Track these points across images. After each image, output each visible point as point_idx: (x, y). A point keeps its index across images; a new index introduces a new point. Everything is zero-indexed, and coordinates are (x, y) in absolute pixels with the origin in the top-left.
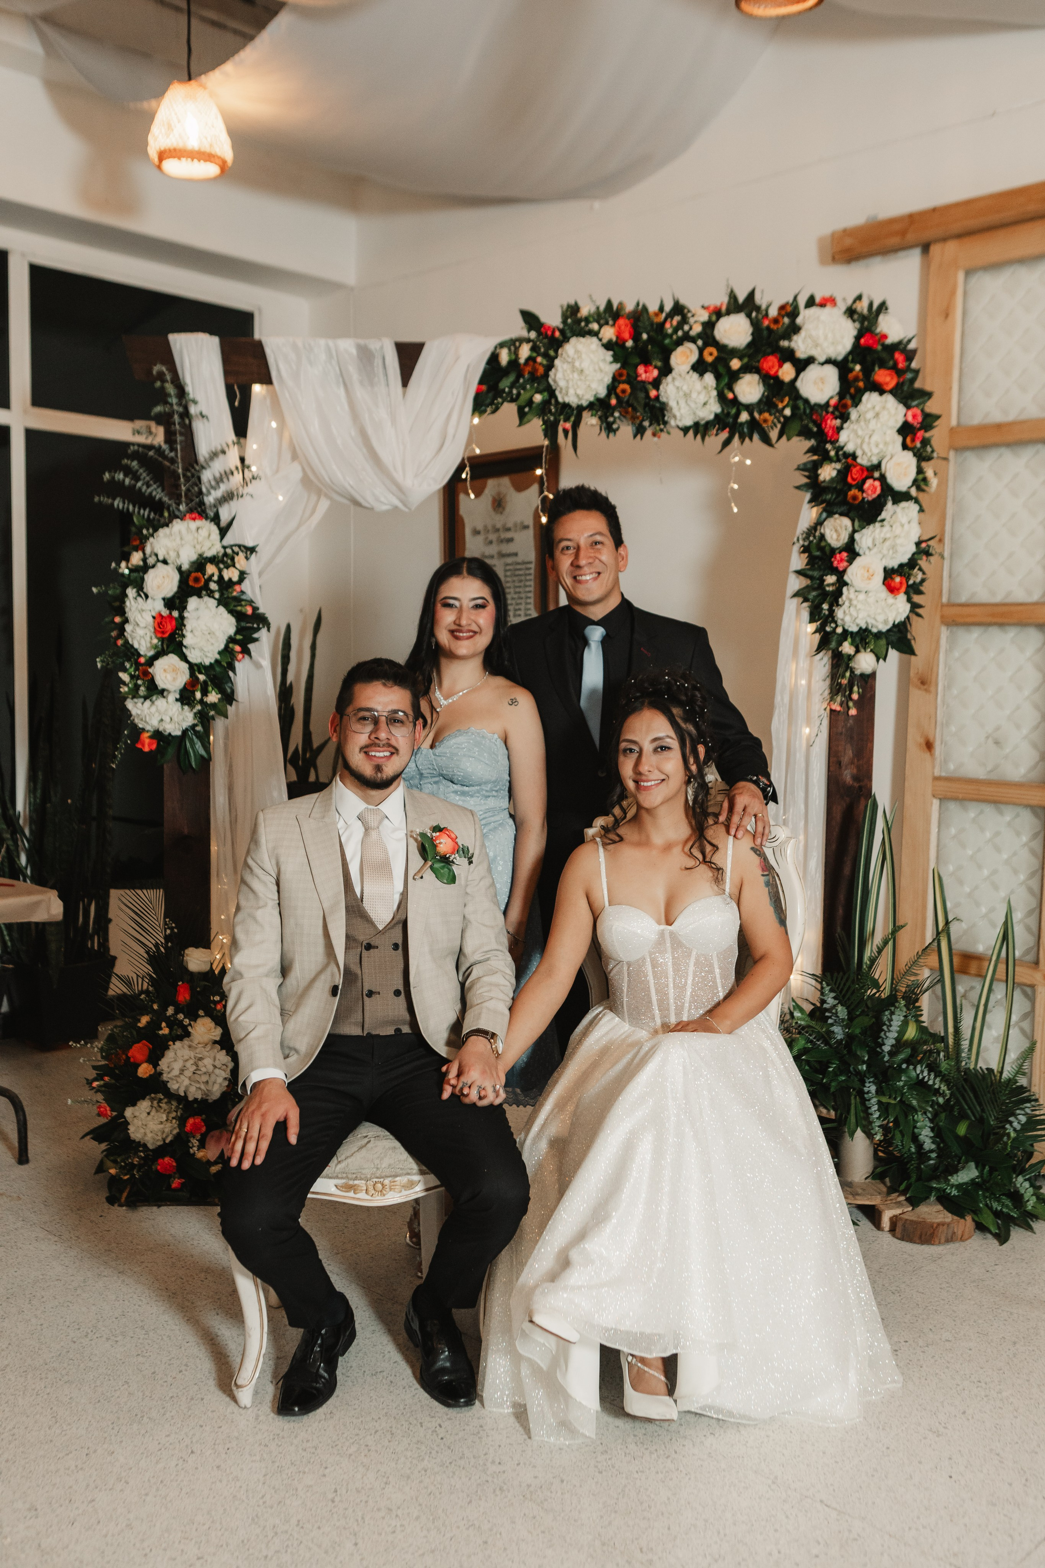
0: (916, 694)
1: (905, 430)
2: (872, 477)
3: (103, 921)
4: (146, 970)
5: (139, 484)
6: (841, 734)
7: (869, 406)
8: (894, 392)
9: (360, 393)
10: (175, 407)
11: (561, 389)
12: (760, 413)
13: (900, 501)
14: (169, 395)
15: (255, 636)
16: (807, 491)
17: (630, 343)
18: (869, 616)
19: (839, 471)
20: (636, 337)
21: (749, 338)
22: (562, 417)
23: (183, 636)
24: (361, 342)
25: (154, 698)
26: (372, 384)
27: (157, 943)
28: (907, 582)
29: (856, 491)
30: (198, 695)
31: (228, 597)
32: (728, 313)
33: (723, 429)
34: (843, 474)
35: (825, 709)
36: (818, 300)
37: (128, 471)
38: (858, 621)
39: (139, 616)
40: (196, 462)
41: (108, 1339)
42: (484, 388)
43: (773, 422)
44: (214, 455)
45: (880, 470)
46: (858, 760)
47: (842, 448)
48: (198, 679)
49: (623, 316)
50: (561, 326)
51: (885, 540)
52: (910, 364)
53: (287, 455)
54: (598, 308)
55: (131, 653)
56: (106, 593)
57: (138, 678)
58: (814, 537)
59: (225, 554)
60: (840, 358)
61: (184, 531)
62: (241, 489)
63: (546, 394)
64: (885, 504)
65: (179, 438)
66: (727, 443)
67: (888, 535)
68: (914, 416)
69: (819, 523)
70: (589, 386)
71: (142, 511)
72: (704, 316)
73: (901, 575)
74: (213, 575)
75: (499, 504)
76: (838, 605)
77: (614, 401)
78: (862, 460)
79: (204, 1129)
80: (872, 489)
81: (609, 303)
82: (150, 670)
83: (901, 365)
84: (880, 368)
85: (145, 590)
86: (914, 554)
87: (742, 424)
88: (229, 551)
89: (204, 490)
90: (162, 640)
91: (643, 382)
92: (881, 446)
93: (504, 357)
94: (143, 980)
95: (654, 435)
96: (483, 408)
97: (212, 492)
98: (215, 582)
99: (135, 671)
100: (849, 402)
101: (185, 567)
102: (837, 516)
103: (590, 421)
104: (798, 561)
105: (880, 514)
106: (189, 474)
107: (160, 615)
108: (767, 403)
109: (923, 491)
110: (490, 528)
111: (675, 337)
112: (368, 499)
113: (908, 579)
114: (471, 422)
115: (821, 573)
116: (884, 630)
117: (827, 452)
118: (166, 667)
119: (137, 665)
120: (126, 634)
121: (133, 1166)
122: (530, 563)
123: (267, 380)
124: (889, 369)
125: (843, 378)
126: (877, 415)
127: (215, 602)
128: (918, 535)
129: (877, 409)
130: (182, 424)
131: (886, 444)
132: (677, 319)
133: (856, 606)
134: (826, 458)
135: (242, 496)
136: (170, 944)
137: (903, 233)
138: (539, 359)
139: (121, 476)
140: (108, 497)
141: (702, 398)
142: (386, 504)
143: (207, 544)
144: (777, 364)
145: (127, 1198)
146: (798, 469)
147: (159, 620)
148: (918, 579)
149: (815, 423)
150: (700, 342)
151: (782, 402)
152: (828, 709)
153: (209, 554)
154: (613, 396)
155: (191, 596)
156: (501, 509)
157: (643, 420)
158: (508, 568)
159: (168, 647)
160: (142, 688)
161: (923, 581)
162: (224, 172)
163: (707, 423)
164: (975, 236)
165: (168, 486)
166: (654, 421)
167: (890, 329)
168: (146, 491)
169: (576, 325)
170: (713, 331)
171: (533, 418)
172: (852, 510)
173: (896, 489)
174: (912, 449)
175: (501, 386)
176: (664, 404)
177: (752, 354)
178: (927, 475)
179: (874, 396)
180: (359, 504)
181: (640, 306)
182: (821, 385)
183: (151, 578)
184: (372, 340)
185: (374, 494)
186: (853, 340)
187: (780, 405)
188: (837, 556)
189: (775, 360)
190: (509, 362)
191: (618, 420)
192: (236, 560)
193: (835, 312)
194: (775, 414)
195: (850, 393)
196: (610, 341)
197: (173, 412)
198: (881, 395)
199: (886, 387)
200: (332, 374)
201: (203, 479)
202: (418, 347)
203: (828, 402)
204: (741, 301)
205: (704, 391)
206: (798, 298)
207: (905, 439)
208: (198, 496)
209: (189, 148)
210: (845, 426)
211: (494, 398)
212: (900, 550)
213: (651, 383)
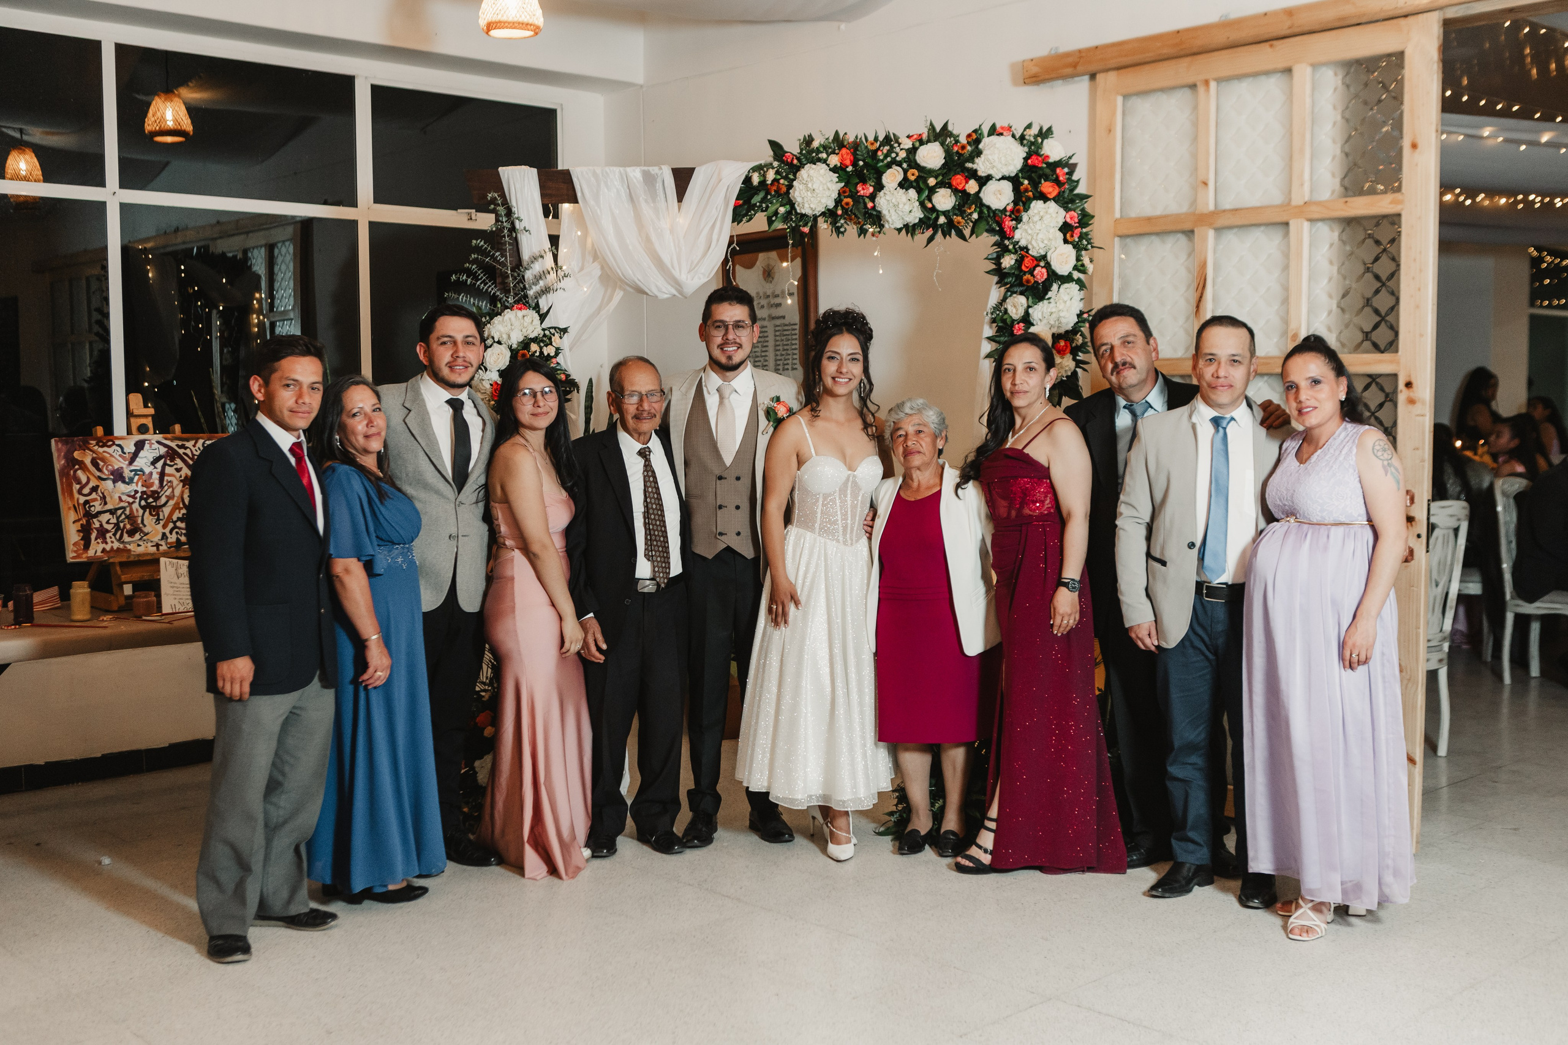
1: (1065, 228)
2: (1038, 265)
5: (478, 283)
7: (1036, 211)
8: (1056, 200)
9: (646, 210)
10: (505, 224)
11: (799, 204)
12: (955, 216)
13: (1063, 284)
14: (501, 215)
15: (569, 397)
16: (994, 275)
17: (850, 169)
19: (1016, 260)
20: (854, 164)
21: (944, 161)
22: (802, 223)
24: (646, 168)
26: (654, 201)
28: (1071, 345)
29: (1029, 276)
32: (929, 141)
33: (927, 230)
34: (1020, 262)
36: (996, 130)
37: (469, 273)
40: (520, 264)
42: (741, 202)
43: (965, 223)
44: (534, 259)
45: (1046, 259)
47: (1017, 242)
49: (845, 146)
50: (798, 155)
51: (1051, 313)
52: (1071, 176)
53: (589, 257)
54: (827, 140)
58: (1000, 311)
59: (545, 335)
60: (1013, 175)
61: (513, 319)
62: (555, 284)
63: (788, 206)
64: (1051, 286)
65: (508, 247)
66: (931, 239)
67: (1054, 310)
68: (1071, 218)
69: (1004, 299)
70: (820, 201)
71: (480, 303)
72: (907, 144)
73: (1065, 341)
74: (536, 352)
75: (768, 274)
77: (840, 212)
78: (1033, 252)
80: (1040, 274)
81: (837, 133)
83: (1061, 178)
84: (1045, 181)
86: (1077, 323)
87: (941, 225)
88: (547, 332)
89: (527, 286)
91: (863, 196)
92: (1046, 242)
93: (756, 179)
95: (873, 235)
96: (740, 217)
97: (534, 287)
100: (1022, 208)
101: (515, 346)
102: (1015, 295)
103: (823, 226)
104: (989, 331)
105: (1047, 294)
106: (516, 274)
107: (496, 383)
108: (959, 209)
109: (1083, 274)
110: (761, 294)
111: (885, 162)
112: (652, 289)
113: (1072, 342)
114: (732, 226)
117: (1007, 247)
122: (796, 324)
123: (574, 200)
124: (1052, 181)
125: (1015, 190)
126: (1041, 219)
128: (1078, 309)
129: (1041, 214)
130: (510, 236)
131: (1050, 240)
132: (887, 148)
134: (1005, 250)
135: (556, 290)
137: (1074, 64)
138: (782, 181)
139: (465, 277)
140: (454, 294)
141: (907, 208)
142: (665, 293)
143: (531, 328)
144: (964, 181)
146: (986, 258)
147: (495, 387)
148: (1080, 342)
149: (997, 223)
150: (905, 165)
151: (970, 209)
153: (532, 336)
154: (839, 208)
156: (770, 279)
157: (864, 225)
158: (777, 328)
162: (536, 34)
163: (914, 225)
164: (1127, 70)
165: (500, 283)
166: (872, 224)
167: (1053, 150)
168: (483, 288)
169: (810, 154)
170: (915, 156)
171: (779, 225)
172: (1026, 290)
173: (1060, 273)
174: (1071, 243)
175: (753, 201)
176: (880, 212)
177: (946, 173)
178: (1084, 262)
179: (1040, 203)
180: (647, 294)
181: (859, 138)
182: (999, 195)
183: (489, 355)
184: (654, 168)
185: (657, 286)
186: (1023, 161)
187: (969, 211)
188: (1017, 326)
189: (962, 178)
190: (759, 183)
191: (845, 225)
192: (553, 340)
193: (1010, 138)
194: (967, 216)
195: (1021, 201)
196: (835, 166)
197: (504, 228)
198: (1045, 202)
199: (1049, 196)
200: (624, 195)
201: (526, 277)
202: (691, 171)
203: (1005, 208)
204: (938, 130)
205: (909, 202)
206: (982, 127)
207: (1065, 235)
208: (523, 291)
209: (510, 19)
210: (1019, 226)
211: (748, 212)
212: (1063, 321)
213: (868, 197)
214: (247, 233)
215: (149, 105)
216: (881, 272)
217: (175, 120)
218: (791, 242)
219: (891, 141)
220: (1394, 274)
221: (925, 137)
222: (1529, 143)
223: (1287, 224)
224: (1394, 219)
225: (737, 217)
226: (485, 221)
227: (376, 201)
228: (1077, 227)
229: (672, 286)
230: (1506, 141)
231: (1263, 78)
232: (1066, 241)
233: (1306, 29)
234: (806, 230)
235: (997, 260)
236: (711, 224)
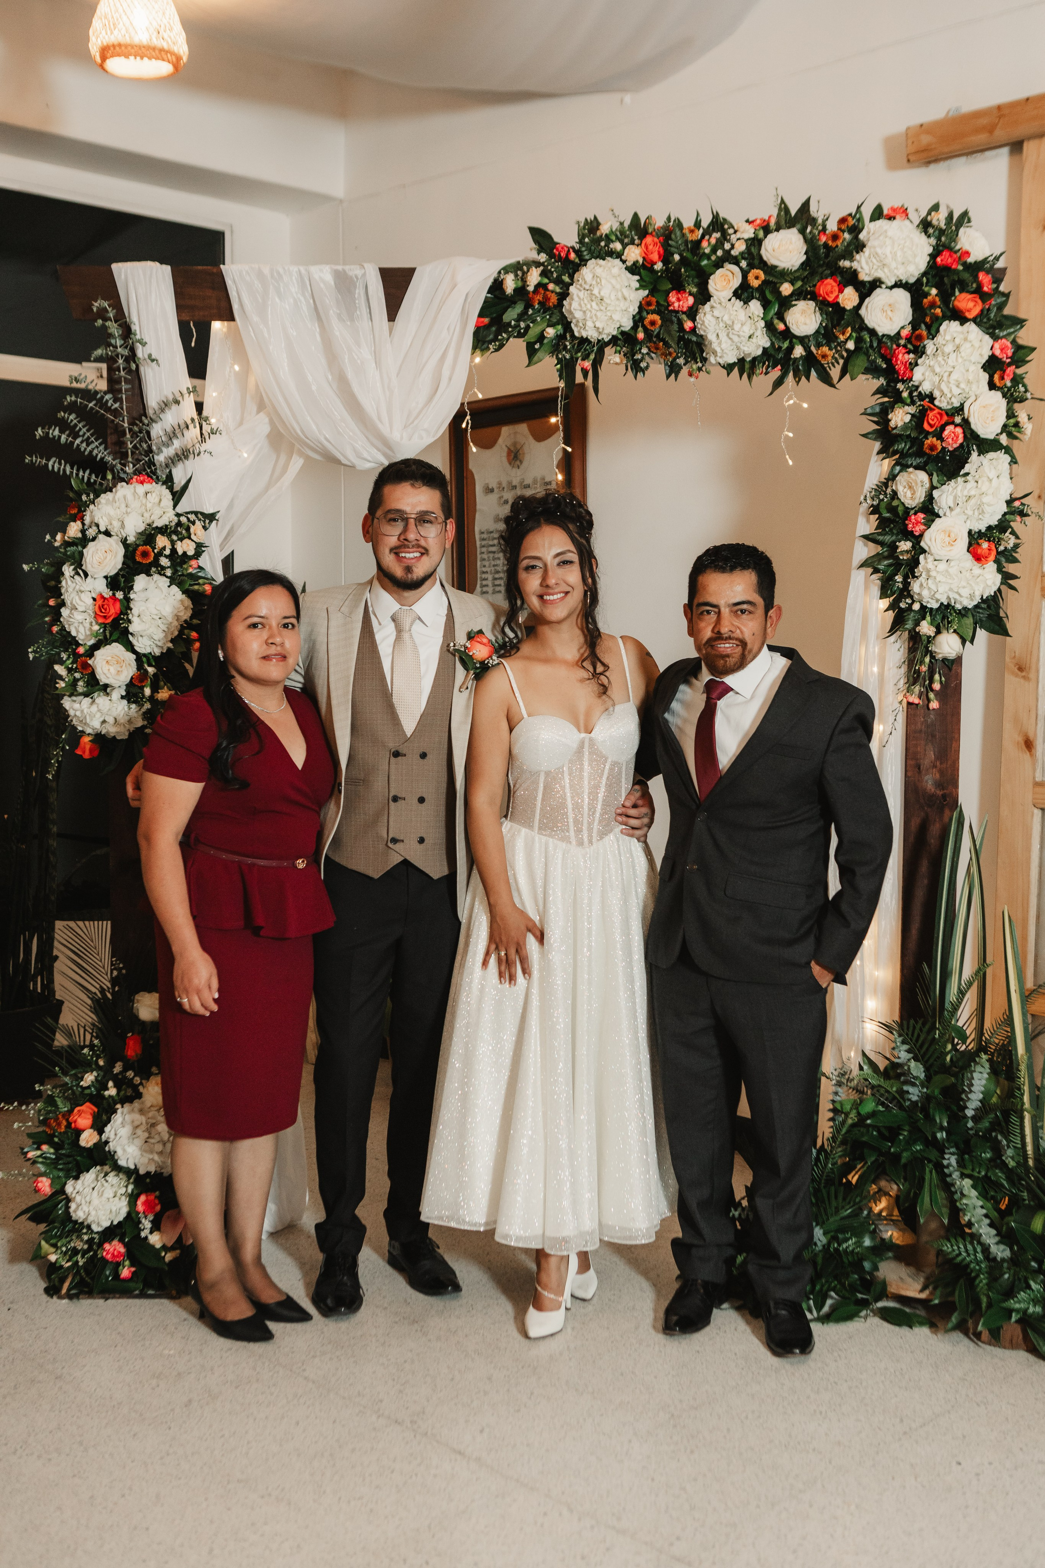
0: (1012, 681)
1: (992, 365)
2: (953, 423)
3: (47, 959)
4: (90, 1020)
5: (78, 441)
6: (921, 731)
7: (948, 337)
8: (978, 321)
9: (339, 330)
10: (119, 350)
11: (578, 321)
12: (818, 345)
13: (987, 452)
14: (111, 335)
16: (875, 439)
17: (659, 266)
18: (951, 590)
19: (913, 415)
20: (666, 258)
21: (805, 257)
22: (579, 354)
23: (129, 621)
24: (340, 268)
25: (96, 694)
26: (352, 319)
27: (101, 987)
29: (935, 439)
30: (147, 691)
31: (183, 575)
32: (780, 228)
33: (773, 368)
34: (919, 418)
35: (901, 702)
36: (885, 212)
37: (64, 426)
38: (938, 596)
39: (77, 598)
40: (144, 413)
41: (39, 1457)
42: (486, 320)
43: (833, 357)
44: (165, 405)
45: (963, 414)
46: (941, 764)
47: (916, 388)
48: (146, 671)
49: (651, 233)
50: (577, 246)
51: (969, 498)
52: (998, 287)
53: (251, 404)
54: (622, 224)
55: (68, 641)
56: (38, 570)
57: (76, 670)
58: (886, 494)
59: (179, 524)
60: (912, 280)
61: (130, 497)
62: (197, 445)
63: (560, 327)
64: (969, 454)
65: (124, 386)
66: (778, 383)
67: (973, 493)
68: (1002, 350)
69: (892, 477)
70: (611, 318)
71: (81, 473)
72: (748, 232)
73: (989, 541)
74: (164, 548)
75: (515, 456)
76: (914, 577)
77: (641, 335)
78: (942, 403)
79: (158, 1208)
80: (953, 436)
81: (636, 216)
82: (90, 662)
83: (985, 289)
84: (961, 292)
85: (83, 568)
86: (1005, 514)
87: (796, 359)
88: (183, 519)
89: (154, 448)
90: (104, 626)
91: (677, 312)
92: (963, 386)
93: (510, 284)
94: (85, 1030)
95: (690, 374)
96: (485, 346)
97: (164, 449)
98: (166, 556)
99: (73, 663)
100: (925, 333)
101: (131, 539)
102: (911, 470)
103: (613, 358)
104: (866, 525)
105: (963, 467)
106: (136, 429)
107: (102, 597)
108: (826, 335)
109: (1016, 438)
110: (504, 484)
111: (713, 258)
112: (348, 455)
113: (999, 544)
114: (472, 360)
115: (894, 538)
116: (970, 607)
117: (899, 393)
118: (109, 658)
119: (76, 656)
120: (62, 619)
121: (75, 1251)
123: (228, 315)
124: (972, 293)
125: (916, 304)
126: (957, 349)
127: (167, 581)
128: (1009, 492)
130: (128, 370)
131: (968, 383)
132: (717, 235)
133: (935, 578)
134: (898, 399)
135: (198, 455)
136: (117, 989)
137: (991, 129)
138: (551, 286)
139: (57, 432)
140: (42, 458)
141: (747, 330)
142: (369, 461)
143: (158, 512)
144: (837, 289)
145: (69, 1290)
146: (865, 413)
147: (100, 602)
148: (1010, 545)
149: (884, 358)
150: (744, 264)
151: (843, 334)
152: (905, 700)
153: (159, 523)
154: (640, 329)
155: (138, 575)
156: (518, 462)
157: (679, 358)
159: (111, 635)
160: (81, 683)
161: (1016, 546)
162: (176, 68)
163: (754, 359)
165: (112, 443)
166: (691, 357)
167: (973, 245)
168: (85, 449)
169: (595, 245)
170: (760, 250)
171: (545, 358)
172: (929, 462)
173: (982, 436)
174: (1001, 389)
175: (506, 318)
176: (702, 336)
177: (806, 277)
178: (1019, 419)
179: (955, 325)
180: (338, 462)
181: (672, 220)
182: (889, 313)
183: (90, 552)
184: (352, 267)
185: (355, 450)
186: (928, 259)
187: (842, 337)
188: (913, 517)
189: (834, 284)
190: (516, 290)
191: (647, 357)
192: (192, 530)
193: (907, 222)
194: (836, 347)
195: (925, 322)
196: (635, 263)
197: (117, 356)
198: (962, 324)
199: (968, 315)
200: (305, 308)
201: (153, 434)
202: (408, 274)
203: (898, 333)
204: (793, 213)
205: (749, 321)
206: (862, 209)
207: (991, 377)
208: (147, 455)
209: (135, 42)
210: (920, 361)
211: (498, 333)
212: (987, 509)
213: (684, 313)
219: (723, 225)
221: (773, 222)
225: (480, 344)
229: (379, 450)
234: (587, 365)
236: (439, 354)
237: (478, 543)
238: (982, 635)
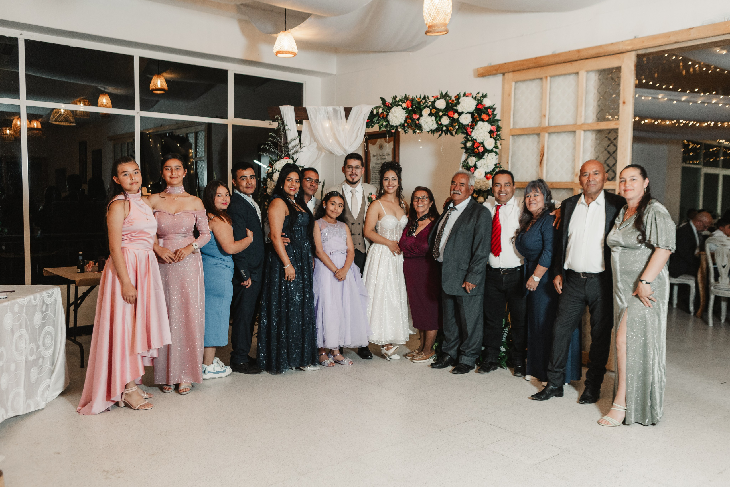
1: (491, 132)
2: (480, 146)
5: (271, 149)
7: (480, 125)
8: (488, 121)
9: (334, 122)
10: (281, 127)
11: (391, 121)
12: (449, 127)
13: (489, 153)
14: (280, 124)
16: (464, 149)
17: (410, 108)
18: (481, 186)
19: (472, 144)
20: (412, 107)
21: (445, 106)
22: (392, 128)
24: (334, 107)
26: (337, 119)
29: (477, 150)
32: (440, 98)
33: (439, 132)
36: (466, 94)
37: (268, 145)
40: (287, 142)
42: (369, 120)
43: (453, 130)
44: (292, 140)
45: (483, 144)
47: (472, 137)
49: (409, 100)
50: (391, 103)
51: (485, 164)
52: (494, 112)
53: (312, 140)
54: (402, 98)
58: (466, 163)
60: (471, 111)
62: (300, 150)
63: (387, 122)
64: (485, 154)
65: (282, 136)
66: (440, 135)
67: (486, 163)
68: (493, 128)
69: (467, 158)
70: (399, 121)
71: (272, 156)
72: (432, 99)
73: (490, 174)
75: (381, 147)
77: (406, 125)
78: (478, 141)
80: (481, 149)
81: (406, 95)
83: (490, 113)
84: (484, 114)
85: (273, 179)
86: (495, 168)
87: (444, 130)
89: (289, 150)
91: (415, 119)
92: (483, 137)
93: (375, 112)
95: (418, 133)
97: (292, 151)
100: (475, 124)
102: (471, 157)
103: (400, 130)
105: (483, 157)
106: (285, 146)
108: (451, 125)
109: (497, 150)
111: (424, 106)
114: (366, 129)
116: (485, 190)
117: (469, 139)
120: (267, 191)
123: (307, 118)
124: (487, 114)
125: (472, 117)
126: (482, 128)
128: (495, 162)
129: (482, 126)
130: (283, 131)
131: (485, 136)
132: (424, 101)
134: (467, 140)
135: (300, 152)
137: (497, 70)
138: (385, 113)
139: (266, 147)
140: (262, 153)
141: (431, 124)
144: (453, 114)
146: (461, 143)
149: (465, 130)
150: (431, 107)
154: (406, 123)
156: (382, 149)
157: (415, 129)
162: (295, 56)
163: (434, 130)
164: (517, 72)
165: (280, 149)
166: (418, 129)
167: (487, 102)
168: (273, 151)
169: (395, 103)
170: (435, 104)
171: (383, 129)
172: (476, 155)
173: (488, 149)
174: (493, 138)
175: (374, 120)
176: (421, 125)
177: (446, 111)
178: (498, 145)
179: (481, 122)
180: (333, 154)
181: (414, 97)
182: (466, 119)
184: (338, 107)
185: (337, 151)
186: (475, 106)
187: (455, 125)
188: (472, 168)
190: (376, 113)
191: (408, 130)
193: (471, 98)
194: (454, 127)
195: (474, 121)
196: (405, 107)
198: (483, 122)
199: (485, 120)
200: (326, 116)
201: (289, 147)
202: (351, 108)
203: (468, 124)
204: (444, 94)
205: (432, 121)
206: (460, 93)
207: (491, 135)
208: (287, 152)
209: (285, 50)
210: (473, 131)
211: (372, 124)
212: (489, 167)
213: (417, 119)
214: (188, 127)
215: (151, 79)
216: (421, 147)
217: (161, 85)
218: (388, 135)
219: (426, 98)
220: (615, 152)
221: (439, 97)
222: (677, 101)
223: (575, 132)
224: (616, 131)
225: (368, 126)
226: (275, 125)
227: (234, 117)
228: (495, 132)
230: (668, 100)
231: (568, 76)
232: (491, 137)
233: (584, 57)
234: (393, 131)
235: (465, 144)
236: (358, 128)
237: (371, 170)
238: (490, 197)
